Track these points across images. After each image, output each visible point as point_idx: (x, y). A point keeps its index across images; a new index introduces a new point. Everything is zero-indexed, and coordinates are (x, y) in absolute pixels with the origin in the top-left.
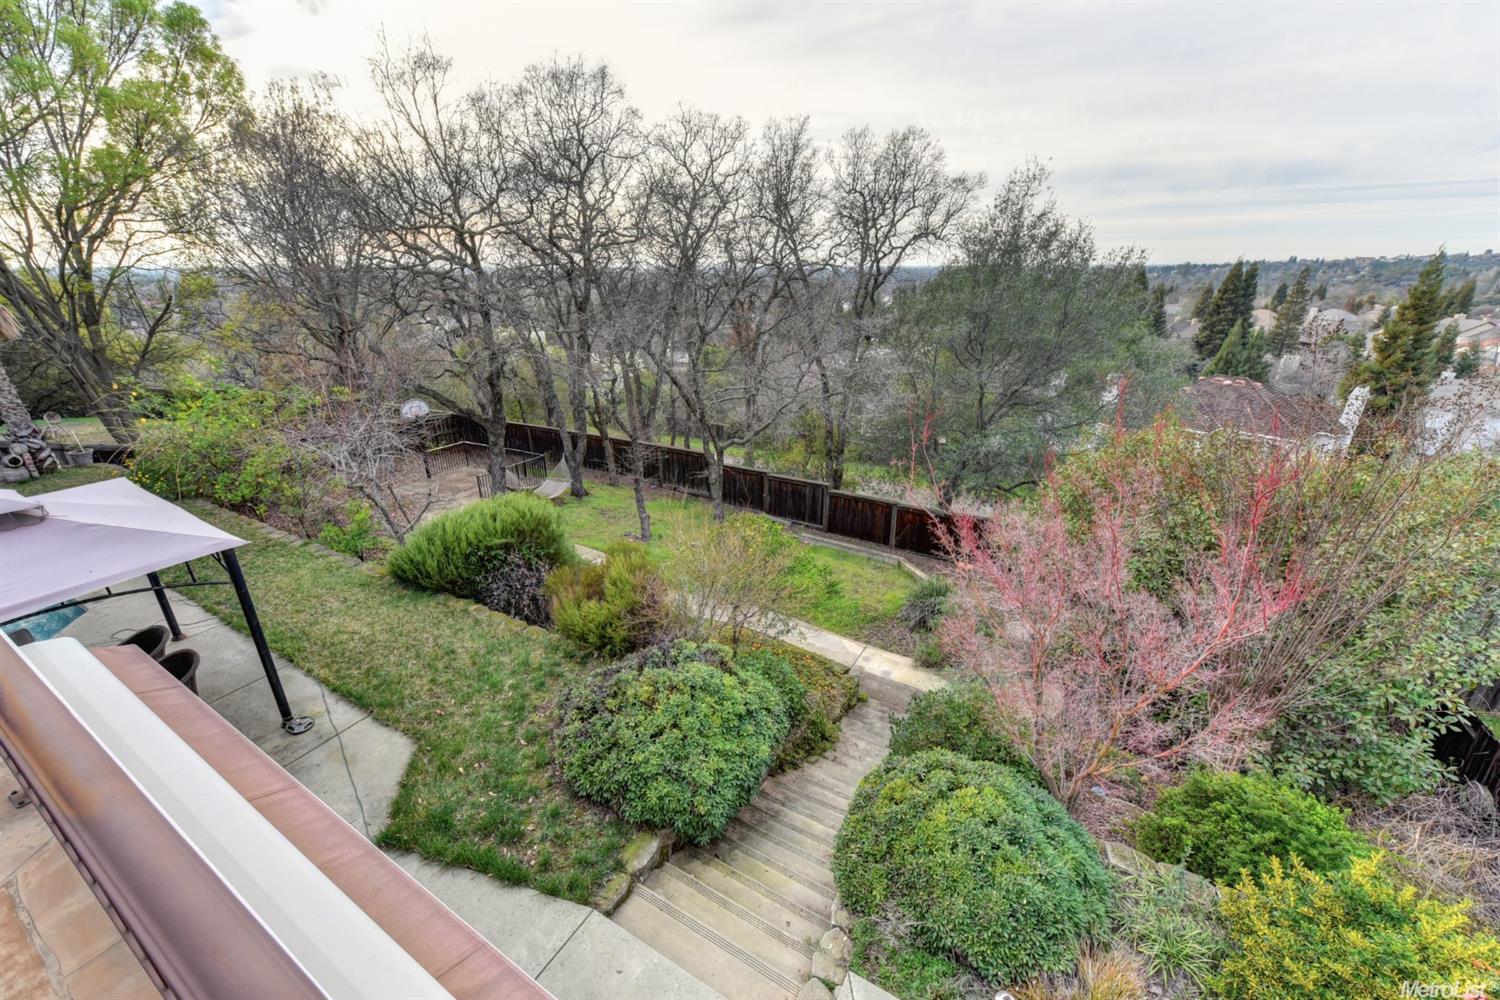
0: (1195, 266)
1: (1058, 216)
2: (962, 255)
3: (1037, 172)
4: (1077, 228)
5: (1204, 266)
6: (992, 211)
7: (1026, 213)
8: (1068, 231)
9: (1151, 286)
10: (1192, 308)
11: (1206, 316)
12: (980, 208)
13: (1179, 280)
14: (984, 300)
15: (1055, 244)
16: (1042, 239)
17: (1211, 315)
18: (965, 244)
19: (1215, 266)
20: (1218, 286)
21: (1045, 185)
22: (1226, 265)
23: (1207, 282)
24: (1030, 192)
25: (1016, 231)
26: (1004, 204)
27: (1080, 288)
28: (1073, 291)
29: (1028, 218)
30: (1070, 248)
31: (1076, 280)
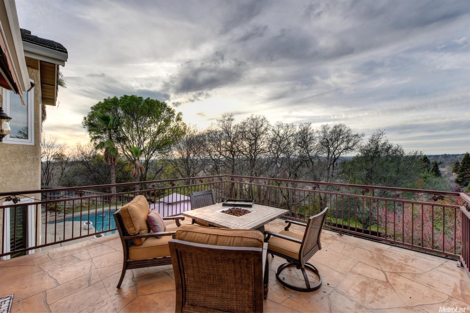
0: (449, 155)
1: (390, 143)
2: (360, 154)
3: (381, 133)
4: (397, 146)
5: (453, 155)
6: (368, 143)
7: (379, 143)
8: (394, 147)
9: (431, 162)
10: (452, 169)
11: (458, 172)
12: (365, 142)
13: (443, 160)
14: (371, 165)
15: (390, 151)
16: (386, 149)
17: (461, 172)
18: (361, 151)
19: (458, 155)
20: (460, 161)
21: (384, 136)
22: (463, 155)
23: (456, 160)
24: (380, 138)
25: (377, 148)
26: (372, 141)
27: (402, 162)
28: (399, 163)
29: (380, 143)
30: (396, 151)
31: (400, 160)
